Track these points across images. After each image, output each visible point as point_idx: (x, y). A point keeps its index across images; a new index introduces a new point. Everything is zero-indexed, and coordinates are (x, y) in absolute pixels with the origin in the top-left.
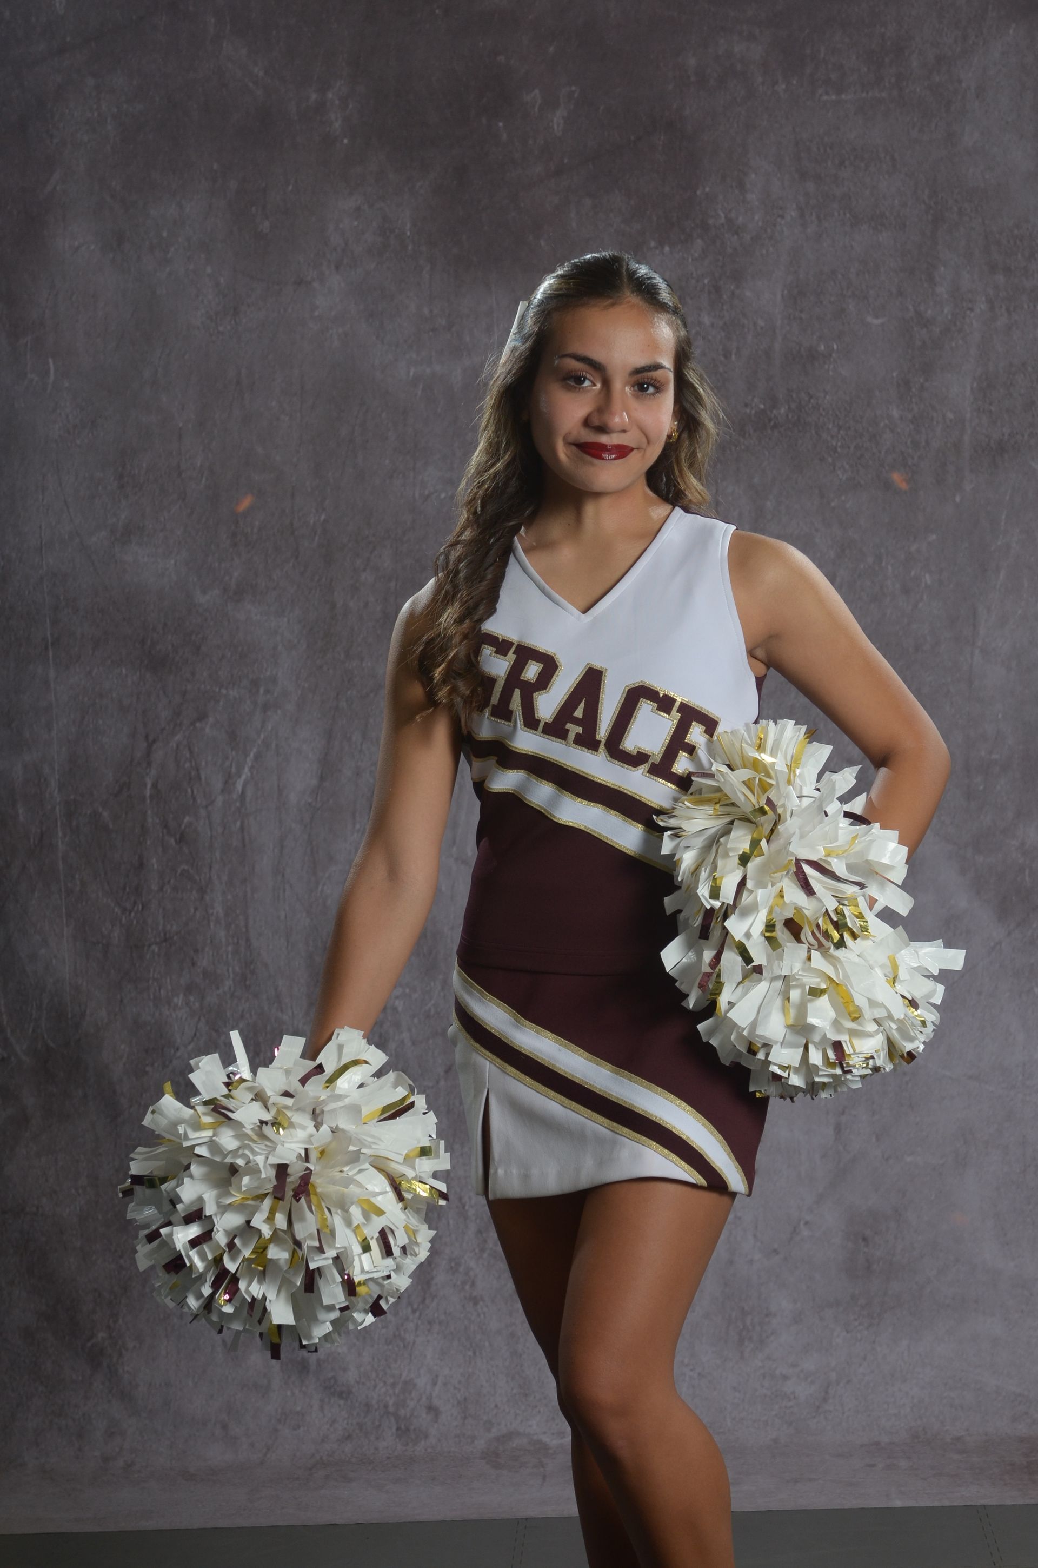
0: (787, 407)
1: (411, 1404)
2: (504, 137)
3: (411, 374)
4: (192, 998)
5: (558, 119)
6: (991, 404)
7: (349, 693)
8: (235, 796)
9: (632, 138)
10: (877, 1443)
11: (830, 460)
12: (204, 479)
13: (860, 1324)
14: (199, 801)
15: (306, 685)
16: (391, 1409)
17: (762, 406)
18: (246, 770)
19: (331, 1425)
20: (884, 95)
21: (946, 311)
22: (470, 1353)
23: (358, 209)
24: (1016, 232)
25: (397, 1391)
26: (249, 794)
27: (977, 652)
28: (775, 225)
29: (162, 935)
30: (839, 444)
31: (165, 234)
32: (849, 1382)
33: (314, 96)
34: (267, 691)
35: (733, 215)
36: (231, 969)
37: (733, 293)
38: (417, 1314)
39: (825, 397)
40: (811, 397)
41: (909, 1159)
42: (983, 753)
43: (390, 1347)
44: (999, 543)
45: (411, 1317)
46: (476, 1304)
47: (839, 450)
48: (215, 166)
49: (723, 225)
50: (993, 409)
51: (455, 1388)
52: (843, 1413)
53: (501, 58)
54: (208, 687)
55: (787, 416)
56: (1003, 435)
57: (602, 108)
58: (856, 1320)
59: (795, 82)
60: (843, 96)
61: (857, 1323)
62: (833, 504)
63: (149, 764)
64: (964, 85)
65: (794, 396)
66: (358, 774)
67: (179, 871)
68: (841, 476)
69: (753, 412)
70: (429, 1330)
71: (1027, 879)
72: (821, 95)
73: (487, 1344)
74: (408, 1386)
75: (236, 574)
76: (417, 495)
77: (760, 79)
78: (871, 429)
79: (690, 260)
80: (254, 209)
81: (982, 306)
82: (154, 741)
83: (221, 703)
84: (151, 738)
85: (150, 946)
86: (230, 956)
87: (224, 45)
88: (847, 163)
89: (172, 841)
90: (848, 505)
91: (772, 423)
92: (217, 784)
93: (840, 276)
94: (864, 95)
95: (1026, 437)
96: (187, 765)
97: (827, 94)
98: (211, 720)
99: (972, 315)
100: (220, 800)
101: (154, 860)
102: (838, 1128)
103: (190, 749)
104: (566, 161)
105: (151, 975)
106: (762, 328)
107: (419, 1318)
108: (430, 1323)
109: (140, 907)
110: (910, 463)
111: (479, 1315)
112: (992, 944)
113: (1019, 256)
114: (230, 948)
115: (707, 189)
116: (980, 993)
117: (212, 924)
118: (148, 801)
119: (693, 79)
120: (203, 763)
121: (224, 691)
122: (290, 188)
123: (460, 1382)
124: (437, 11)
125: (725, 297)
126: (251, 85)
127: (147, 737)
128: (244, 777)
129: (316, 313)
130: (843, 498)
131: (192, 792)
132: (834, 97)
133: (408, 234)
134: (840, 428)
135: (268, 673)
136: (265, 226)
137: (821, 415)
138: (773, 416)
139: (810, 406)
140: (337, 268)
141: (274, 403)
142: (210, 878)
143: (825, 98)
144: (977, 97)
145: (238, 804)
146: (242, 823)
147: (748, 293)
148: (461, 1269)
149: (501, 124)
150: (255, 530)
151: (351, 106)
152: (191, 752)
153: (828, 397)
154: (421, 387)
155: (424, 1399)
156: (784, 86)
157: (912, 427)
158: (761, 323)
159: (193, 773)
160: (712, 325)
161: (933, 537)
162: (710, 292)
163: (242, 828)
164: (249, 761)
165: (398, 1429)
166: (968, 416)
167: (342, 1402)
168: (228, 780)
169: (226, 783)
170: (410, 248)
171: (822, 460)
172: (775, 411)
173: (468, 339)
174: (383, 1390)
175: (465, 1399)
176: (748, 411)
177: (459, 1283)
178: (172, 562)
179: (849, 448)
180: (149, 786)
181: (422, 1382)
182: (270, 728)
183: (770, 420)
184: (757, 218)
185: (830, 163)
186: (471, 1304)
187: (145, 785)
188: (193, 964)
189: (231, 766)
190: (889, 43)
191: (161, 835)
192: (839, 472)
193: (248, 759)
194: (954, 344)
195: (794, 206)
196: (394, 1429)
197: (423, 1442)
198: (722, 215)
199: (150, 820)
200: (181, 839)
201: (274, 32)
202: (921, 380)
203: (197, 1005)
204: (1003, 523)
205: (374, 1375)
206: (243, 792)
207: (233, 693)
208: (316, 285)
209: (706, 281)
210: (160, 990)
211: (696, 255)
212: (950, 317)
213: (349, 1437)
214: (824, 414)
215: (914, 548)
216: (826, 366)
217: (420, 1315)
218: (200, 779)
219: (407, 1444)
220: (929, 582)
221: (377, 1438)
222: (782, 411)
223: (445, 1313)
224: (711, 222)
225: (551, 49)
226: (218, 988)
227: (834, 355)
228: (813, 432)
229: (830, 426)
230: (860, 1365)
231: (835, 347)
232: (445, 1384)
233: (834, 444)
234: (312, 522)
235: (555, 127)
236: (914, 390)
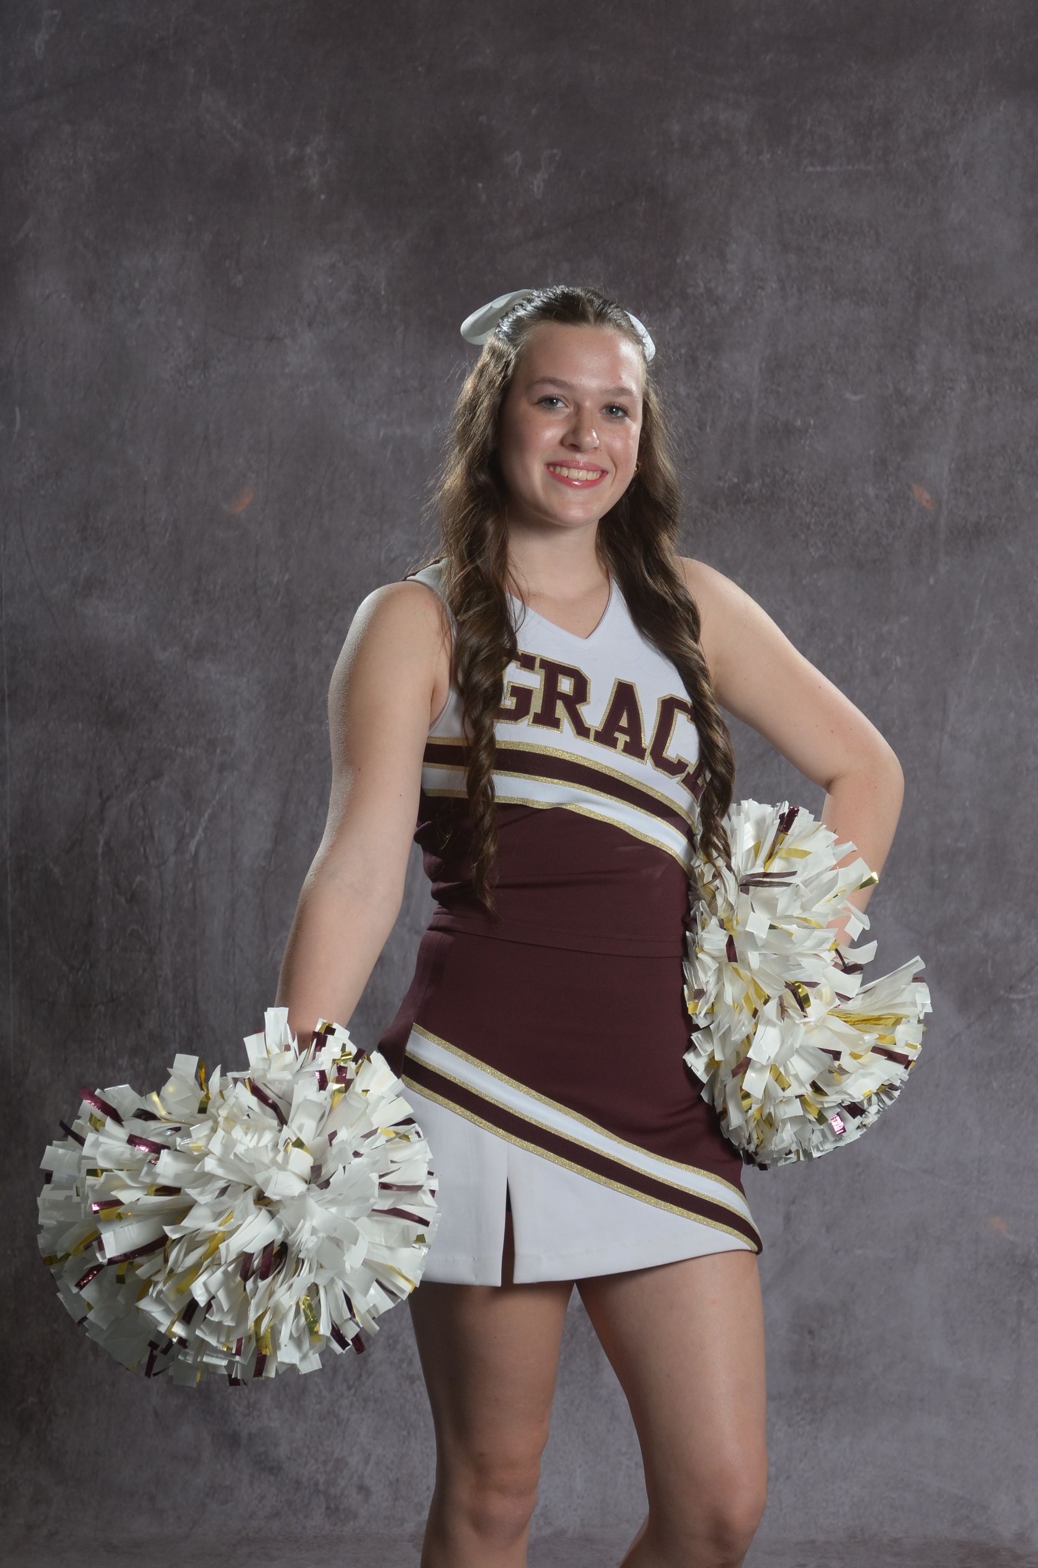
0: (761, 482)
1: (343, 1483)
2: (484, 198)
3: (381, 435)
4: (137, 1061)
5: (537, 183)
6: (968, 486)
7: (307, 756)
8: (187, 857)
9: (613, 203)
10: (813, 1542)
11: (803, 537)
12: (168, 535)
13: (802, 1419)
14: (151, 861)
15: (264, 747)
16: (321, 1487)
17: (736, 480)
18: (200, 830)
19: (260, 1502)
20: (870, 168)
21: (926, 389)
22: (405, 1433)
23: (333, 266)
24: (1000, 312)
25: (328, 1468)
26: (202, 855)
27: (946, 737)
28: (755, 296)
29: (109, 995)
30: (813, 521)
31: (137, 285)
32: (788, 1477)
33: (292, 151)
34: (224, 752)
35: (713, 285)
36: (177, 1033)
37: (710, 364)
38: (353, 1391)
39: (800, 473)
40: (786, 472)
41: (859, 1252)
42: (949, 841)
43: (324, 1423)
44: (972, 628)
45: (346, 1394)
46: (412, 1382)
47: (812, 527)
48: (190, 218)
49: (702, 294)
50: (970, 490)
51: (388, 1468)
52: (781, 1510)
53: (483, 118)
54: (165, 745)
55: (761, 490)
56: (980, 517)
57: (583, 171)
58: (798, 1414)
59: (780, 152)
60: (829, 168)
61: (799, 1418)
62: (804, 582)
63: (102, 821)
64: (952, 161)
65: (769, 471)
66: (313, 839)
67: (129, 931)
68: (813, 554)
69: (727, 485)
70: (364, 1408)
71: (989, 970)
72: (806, 167)
73: (422, 1424)
74: (340, 1464)
75: (196, 632)
76: (382, 558)
77: (745, 148)
78: (845, 507)
79: (668, 329)
80: (227, 263)
81: (963, 386)
82: (108, 798)
83: (177, 762)
84: (105, 796)
85: (96, 1006)
86: (177, 1019)
87: (204, 95)
88: (830, 236)
89: (123, 900)
90: (820, 584)
91: (745, 497)
92: (171, 845)
93: (819, 351)
94: (850, 167)
95: (1003, 520)
96: (141, 824)
97: (812, 165)
98: (166, 779)
99: (953, 394)
100: (172, 860)
101: (104, 919)
102: (788, 1218)
103: (144, 807)
104: (545, 224)
105: (97, 1036)
106: (738, 400)
107: (355, 1395)
108: (365, 1400)
109: (88, 967)
110: (884, 543)
111: (415, 1395)
112: (951, 1036)
113: (1002, 335)
114: (177, 1011)
115: (687, 258)
116: (937, 1086)
117: (160, 987)
118: (100, 859)
119: (677, 145)
120: (157, 822)
121: (180, 750)
122: (265, 242)
123: (392, 1462)
124: (420, 69)
125: (701, 367)
126: (228, 137)
127: (101, 794)
128: (197, 838)
129: (287, 371)
130: (815, 576)
131: (145, 850)
132: (819, 169)
133: (383, 293)
134: (814, 505)
135: (226, 734)
136: (239, 280)
137: (795, 491)
138: (746, 490)
139: (785, 481)
140: (310, 325)
141: (241, 460)
142: (159, 939)
143: (810, 169)
144: (965, 173)
145: (191, 865)
146: (194, 885)
147: (725, 365)
148: (399, 1347)
149: (480, 185)
150: (218, 588)
151: (329, 162)
152: (145, 811)
153: (803, 473)
154: (390, 447)
155: (355, 1478)
156: (768, 156)
157: (887, 506)
158: (737, 395)
159: (146, 833)
160: (688, 396)
161: (904, 619)
162: (686, 362)
163: (194, 889)
164: (204, 821)
165: (328, 1508)
166: (945, 497)
167: (272, 1478)
168: (182, 841)
169: (179, 843)
170: (384, 307)
171: (795, 536)
172: (748, 486)
173: (439, 402)
174: (314, 1467)
175: (397, 1480)
176: (721, 484)
177: (396, 1361)
178: (133, 617)
179: (823, 525)
180: (101, 843)
181: (354, 1460)
182: (225, 789)
183: (743, 494)
184: (736, 288)
185: (812, 235)
186: (408, 1383)
187: (98, 843)
188: (140, 1026)
189: (185, 824)
190: (877, 116)
191: (111, 893)
192: (812, 550)
193: (202, 820)
194: (933, 424)
195: (775, 278)
196: (324, 1507)
197: (352, 1523)
198: (701, 284)
199: (101, 878)
200: (132, 899)
201: (254, 85)
202: (899, 459)
203: (142, 1067)
204: (977, 607)
205: (306, 1451)
206: (196, 853)
207: (190, 752)
208: (288, 341)
209: (683, 351)
210: (105, 1051)
211: (674, 324)
212: (929, 396)
213: (277, 1515)
214: (798, 489)
215: (885, 629)
216: (802, 442)
217: (356, 1391)
218: (152, 837)
219: (336, 1524)
220: (899, 665)
221: (306, 1517)
222: (756, 485)
223: (381, 1391)
224: (690, 291)
225: (534, 111)
226: (164, 1051)
227: (810, 431)
228: (787, 508)
229: (804, 503)
230: (801, 1461)
231: (812, 422)
232: (377, 1464)
233: (808, 520)
234: (275, 581)
235: (535, 190)
236: (890, 468)
